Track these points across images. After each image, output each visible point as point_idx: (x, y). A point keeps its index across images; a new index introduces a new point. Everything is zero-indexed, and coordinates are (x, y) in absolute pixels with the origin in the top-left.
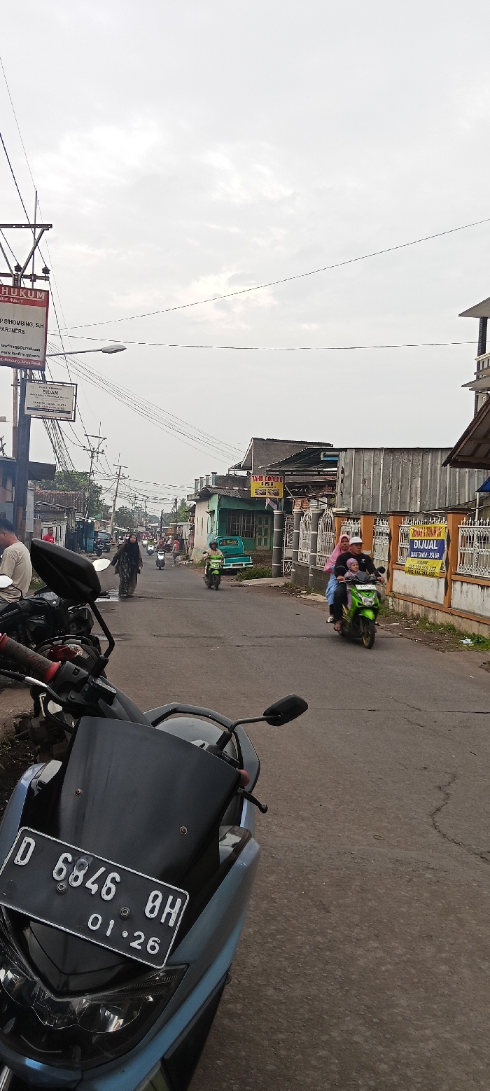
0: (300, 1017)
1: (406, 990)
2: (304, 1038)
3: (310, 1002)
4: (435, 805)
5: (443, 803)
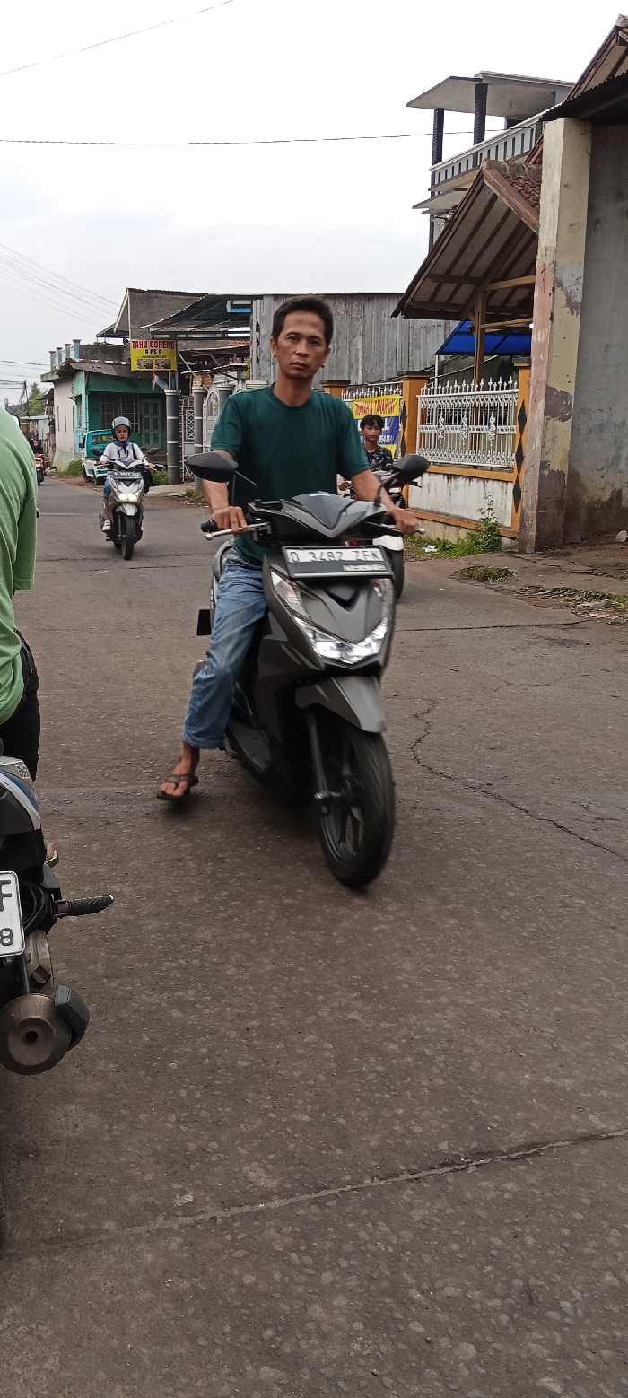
0: (275, 997)
1: (409, 952)
2: (282, 1022)
3: (286, 978)
4: (415, 736)
5: (425, 733)
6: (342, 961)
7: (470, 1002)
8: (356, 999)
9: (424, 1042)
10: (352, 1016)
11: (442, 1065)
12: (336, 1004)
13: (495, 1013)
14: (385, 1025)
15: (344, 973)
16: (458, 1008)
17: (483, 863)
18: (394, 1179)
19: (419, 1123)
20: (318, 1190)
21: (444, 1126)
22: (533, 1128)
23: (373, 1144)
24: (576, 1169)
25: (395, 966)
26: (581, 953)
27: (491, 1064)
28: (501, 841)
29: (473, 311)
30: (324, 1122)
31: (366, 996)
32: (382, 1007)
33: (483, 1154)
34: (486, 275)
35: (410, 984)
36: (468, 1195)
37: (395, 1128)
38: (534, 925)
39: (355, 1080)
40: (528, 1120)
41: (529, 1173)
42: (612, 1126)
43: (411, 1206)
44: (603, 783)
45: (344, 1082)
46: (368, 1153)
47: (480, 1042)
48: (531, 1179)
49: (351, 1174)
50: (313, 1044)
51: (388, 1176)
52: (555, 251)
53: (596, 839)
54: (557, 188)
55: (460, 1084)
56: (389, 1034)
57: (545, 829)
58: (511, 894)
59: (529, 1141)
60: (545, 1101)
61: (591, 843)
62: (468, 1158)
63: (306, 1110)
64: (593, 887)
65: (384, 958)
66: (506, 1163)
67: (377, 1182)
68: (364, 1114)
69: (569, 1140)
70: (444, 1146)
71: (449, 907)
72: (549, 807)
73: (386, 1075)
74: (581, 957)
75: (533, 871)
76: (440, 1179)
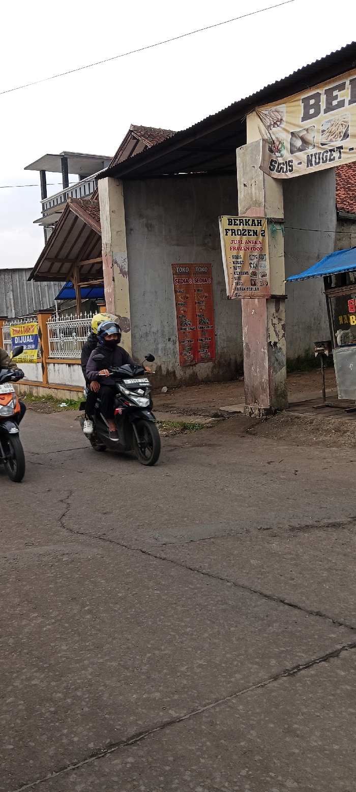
1: (64, 639)
4: (61, 513)
5: (67, 510)
6: (25, 651)
7: (101, 660)
8: (35, 672)
9: (76, 689)
10: (33, 682)
11: (87, 700)
12: (24, 677)
13: (114, 664)
14: (53, 684)
15: (28, 658)
16: (95, 666)
17: (103, 580)
18: (65, 771)
19: (75, 735)
20: (21, 786)
21: (91, 734)
22: (140, 724)
23: (51, 753)
24: (164, 742)
25: (57, 648)
26: (160, 620)
27: (114, 694)
28: (112, 565)
29: (72, 276)
30: (21, 747)
31: (41, 669)
32: (51, 674)
33: (114, 745)
34: (77, 258)
35: (66, 657)
36: (107, 770)
37: (63, 741)
38: (133, 610)
39: (37, 718)
40: (137, 720)
41: (139, 750)
42: (182, 714)
43: (75, 783)
44: (165, 524)
45: (32, 721)
46: (48, 759)
47: (108, 682)
48: (141, 753)
49: (40, 773)
50: (12, 703)
51: (61, 769)
52: (111, 245)
53: (163, 556)
54: (108, 213)
55: (99, 709)
56: (56, 688)
57: (136, 555)
58: (120, 595)
59: (138, 732)
60: (145, 708)
61: (161, 558)
62: (105, 749)
63: (10, 742)
64: (164, 583)
65: (50, 645)
66: (126, 747)
67: (55, 774)
68: (45, 737)
69: (158, 727)
70: (91, 745)
71: (86, 609)
72: (138, 542)
73: (55, 713)
74: (159, 623)
75: (131, 580)
76: (91, 765)
